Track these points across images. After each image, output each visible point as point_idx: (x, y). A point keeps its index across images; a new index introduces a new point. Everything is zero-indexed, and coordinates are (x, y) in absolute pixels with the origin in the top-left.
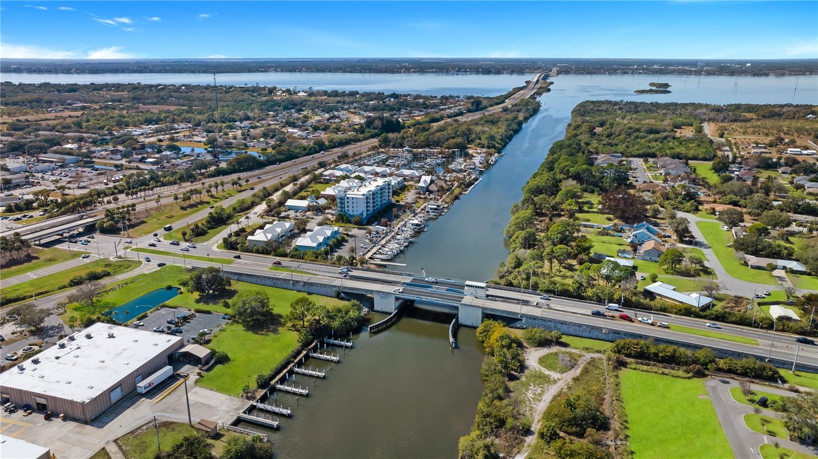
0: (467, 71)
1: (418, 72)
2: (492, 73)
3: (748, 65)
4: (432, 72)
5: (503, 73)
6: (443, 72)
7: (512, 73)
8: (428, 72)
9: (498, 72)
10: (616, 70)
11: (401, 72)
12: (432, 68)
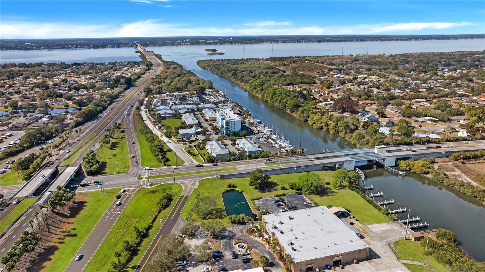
0: (82, 47)
1: (47, 49)
2: (100, 48)
3: (231, 39)
4: (58, 48)
5: (107, 47)
6: (65, 48)
7: (113, 47)
8: (55, 48)
9: (104, 47)
10: (174, 43)
11: (33, 49)
12: (56, 45)
